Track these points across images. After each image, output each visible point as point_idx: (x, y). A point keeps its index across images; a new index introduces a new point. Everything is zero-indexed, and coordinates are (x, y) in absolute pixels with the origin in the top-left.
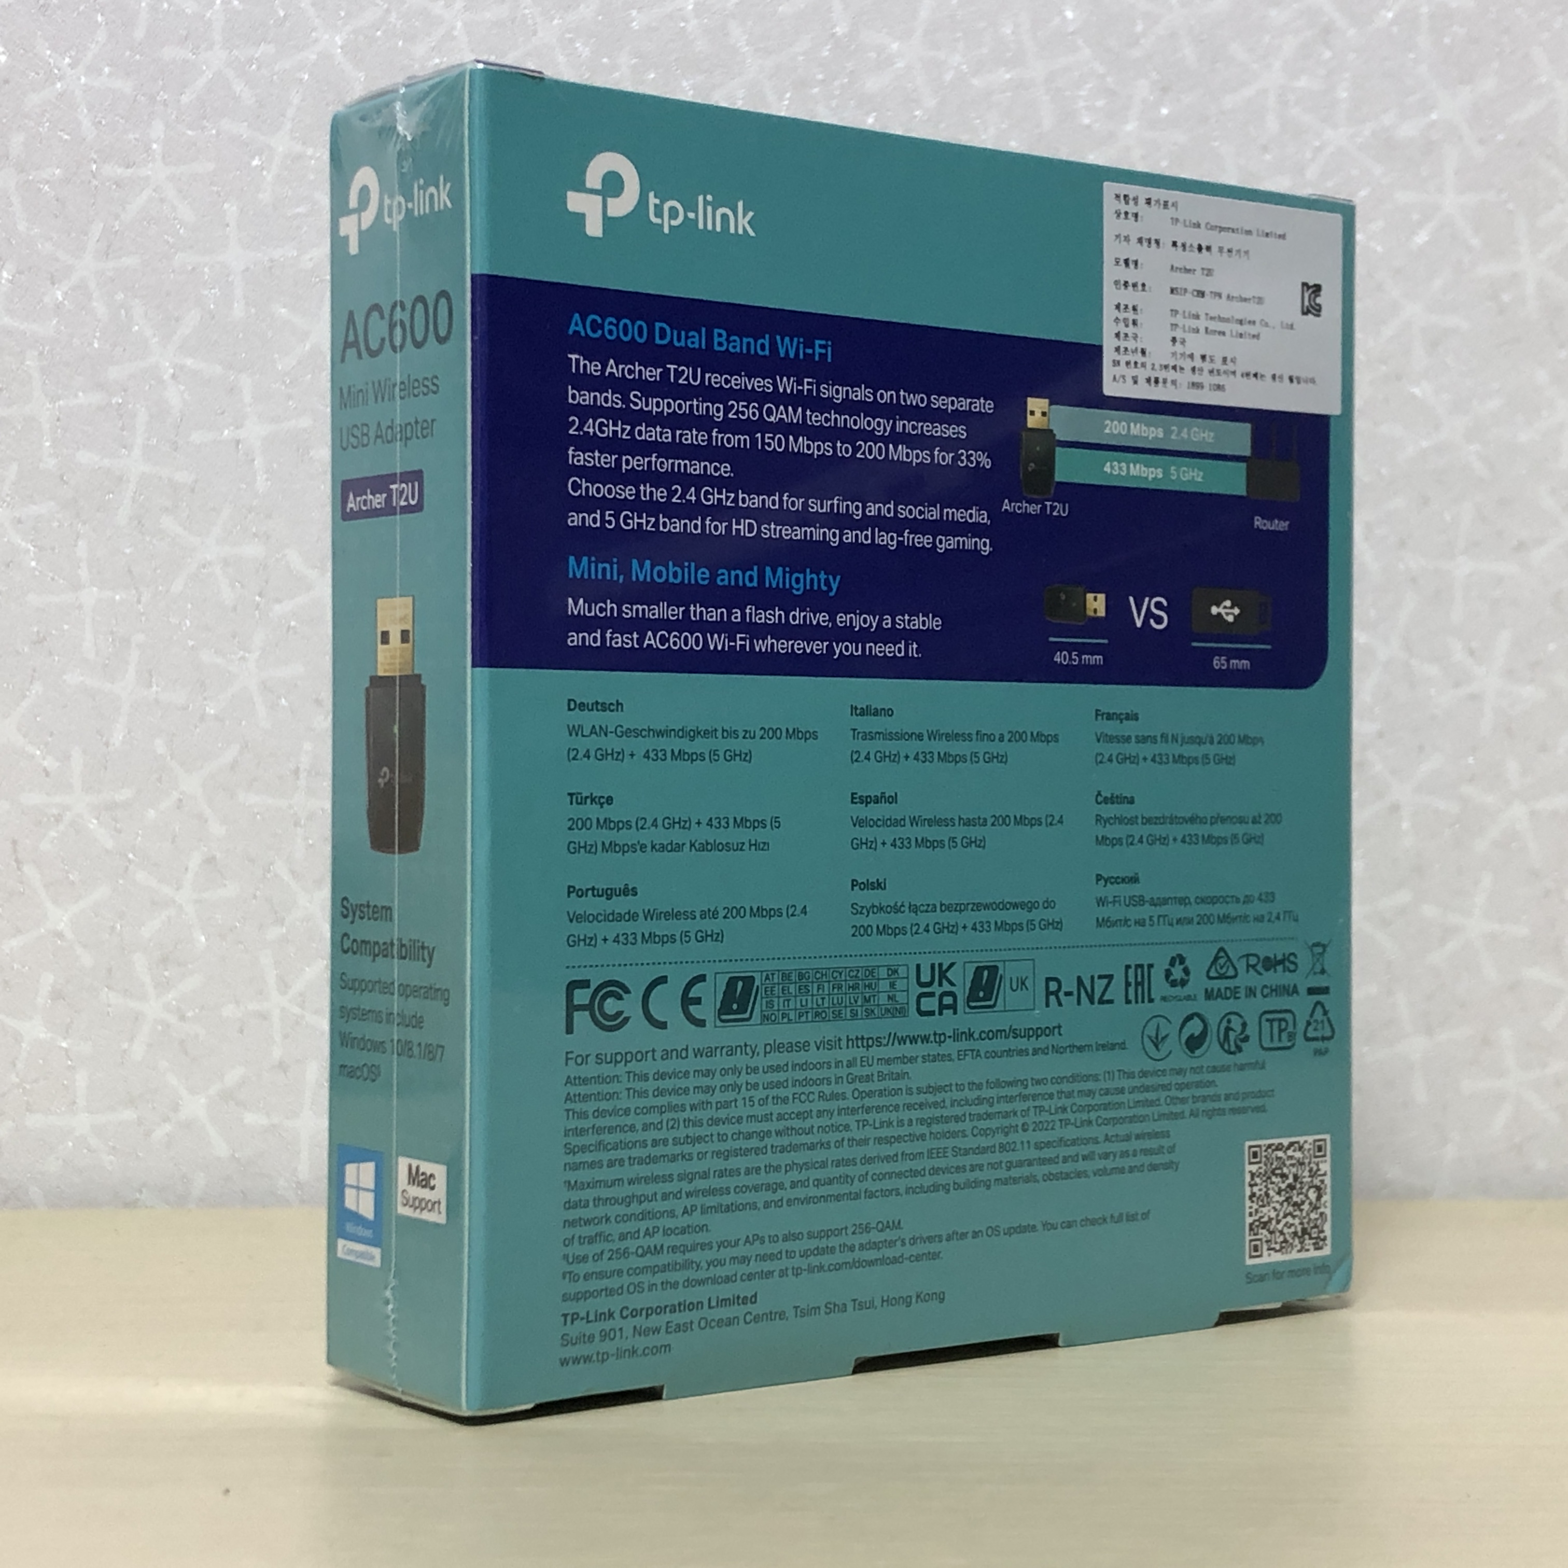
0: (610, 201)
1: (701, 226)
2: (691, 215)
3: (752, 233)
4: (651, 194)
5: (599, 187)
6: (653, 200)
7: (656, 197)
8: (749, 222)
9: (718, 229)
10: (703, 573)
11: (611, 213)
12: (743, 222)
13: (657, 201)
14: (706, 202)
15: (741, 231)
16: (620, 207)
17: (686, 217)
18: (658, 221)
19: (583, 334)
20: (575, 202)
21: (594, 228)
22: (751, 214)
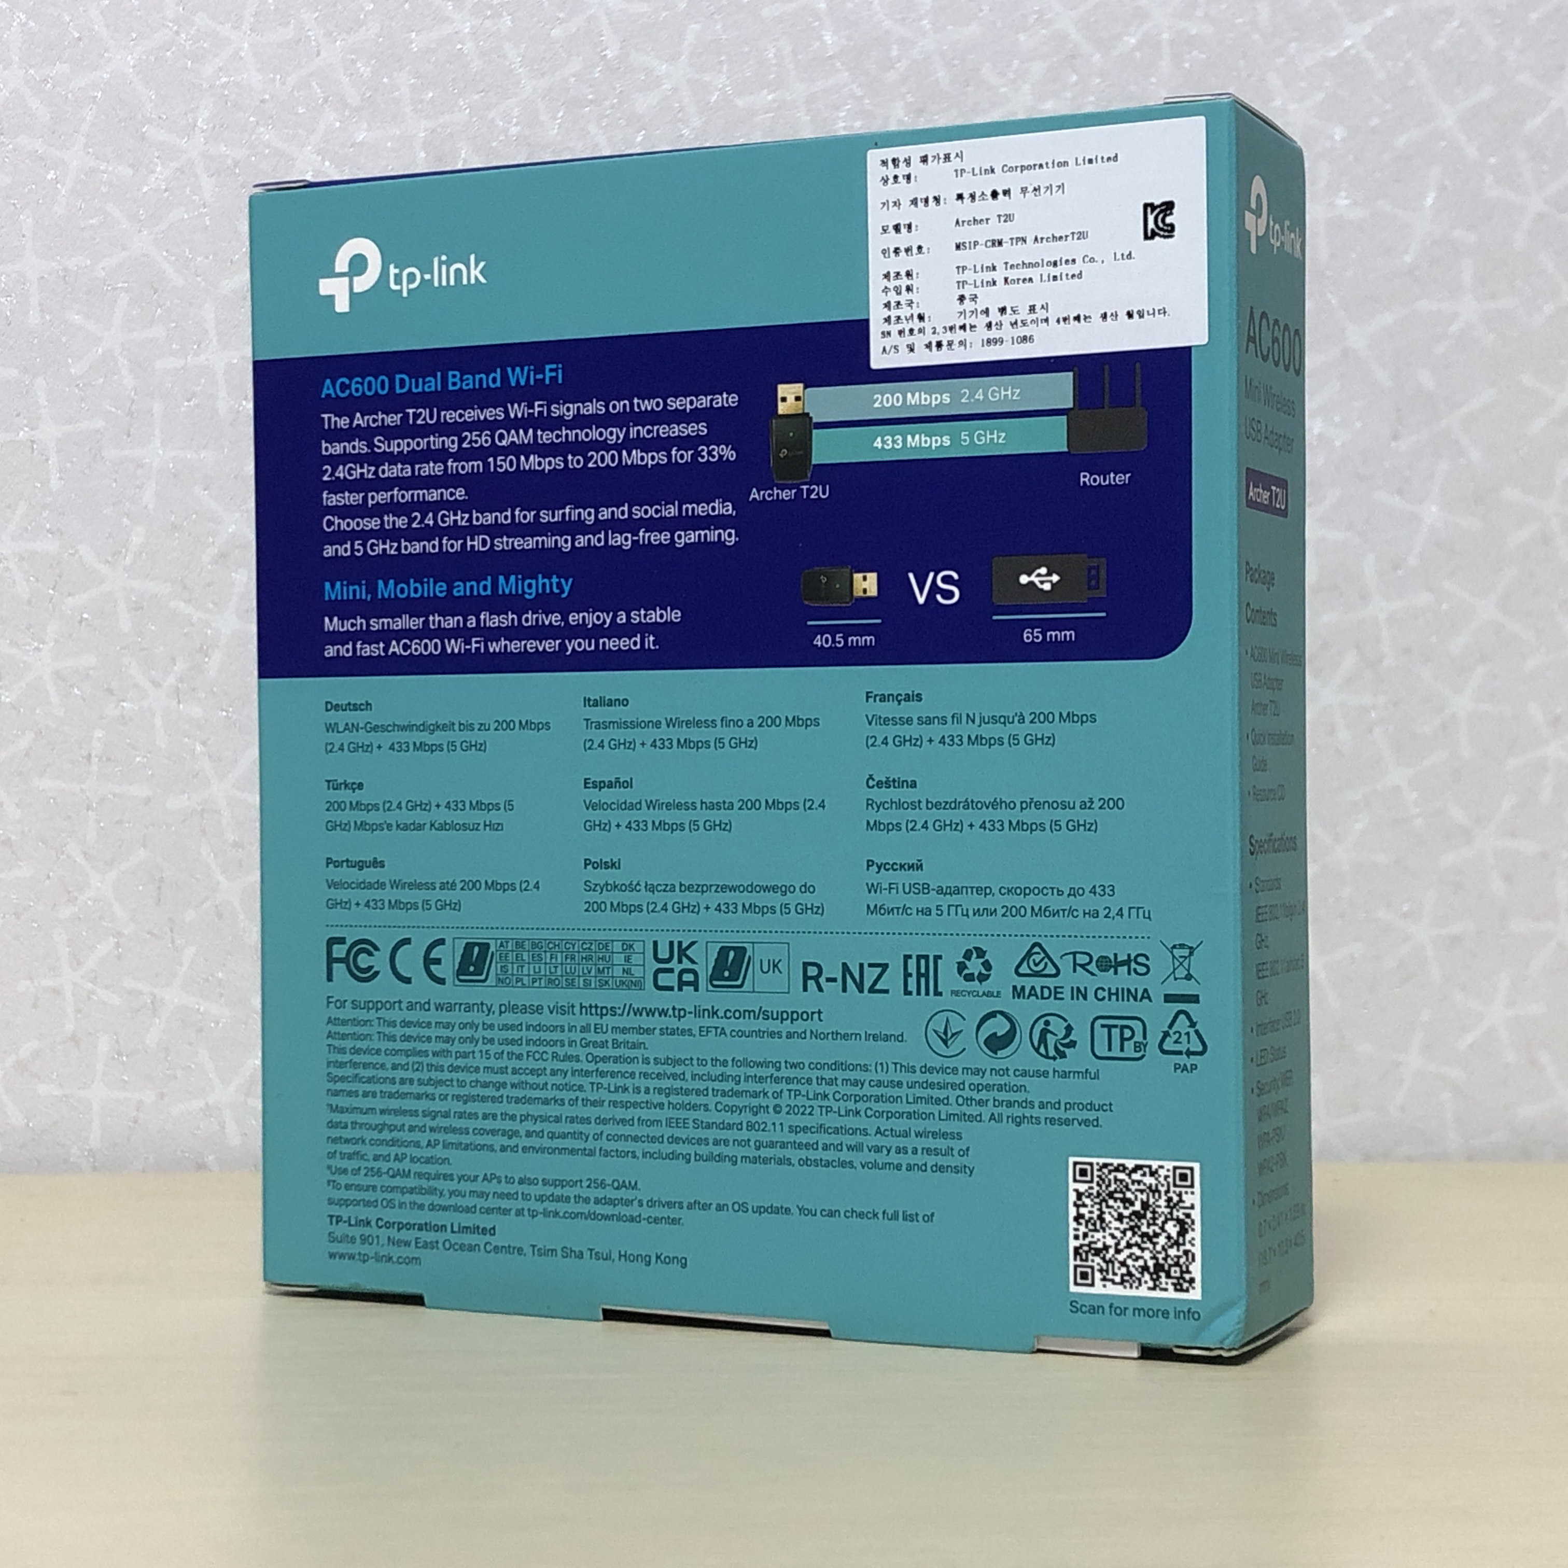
0: (356, 279)
1: (436, 284)
2: (427, 277)
3: (483, 280)
4: (392, 266)
5: (345, 269)
6: (393, 271)
7: (395, 267)
8: (481, 272)
9: (452, 283)
10: (441, 586)
11: (356, 290)
12: (475, 272)
13: (397, 271)
14: (441, 263)
15: (473, 281)
16: (363, 283)
17: (422, 278)
18: (398, 288)
19: (333, 396)
20: (326, 286)
21: (342, 305)
22: (482, 264)
